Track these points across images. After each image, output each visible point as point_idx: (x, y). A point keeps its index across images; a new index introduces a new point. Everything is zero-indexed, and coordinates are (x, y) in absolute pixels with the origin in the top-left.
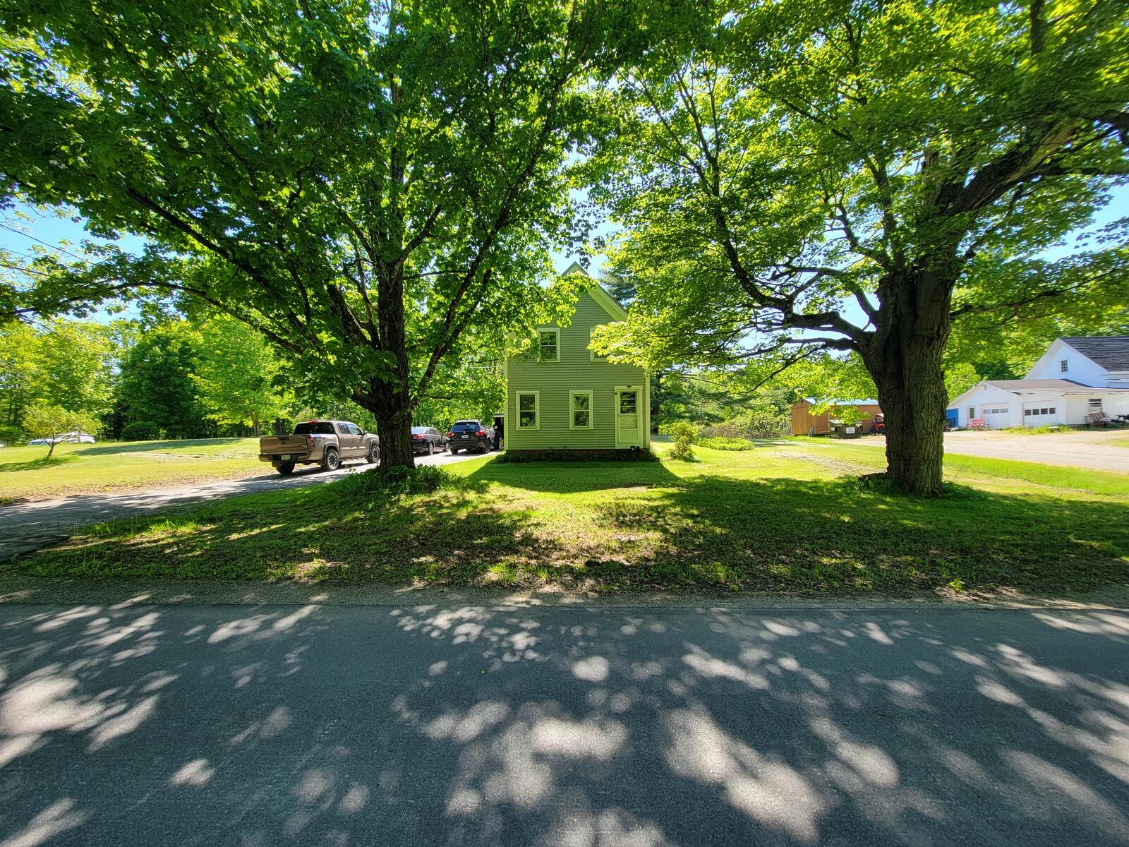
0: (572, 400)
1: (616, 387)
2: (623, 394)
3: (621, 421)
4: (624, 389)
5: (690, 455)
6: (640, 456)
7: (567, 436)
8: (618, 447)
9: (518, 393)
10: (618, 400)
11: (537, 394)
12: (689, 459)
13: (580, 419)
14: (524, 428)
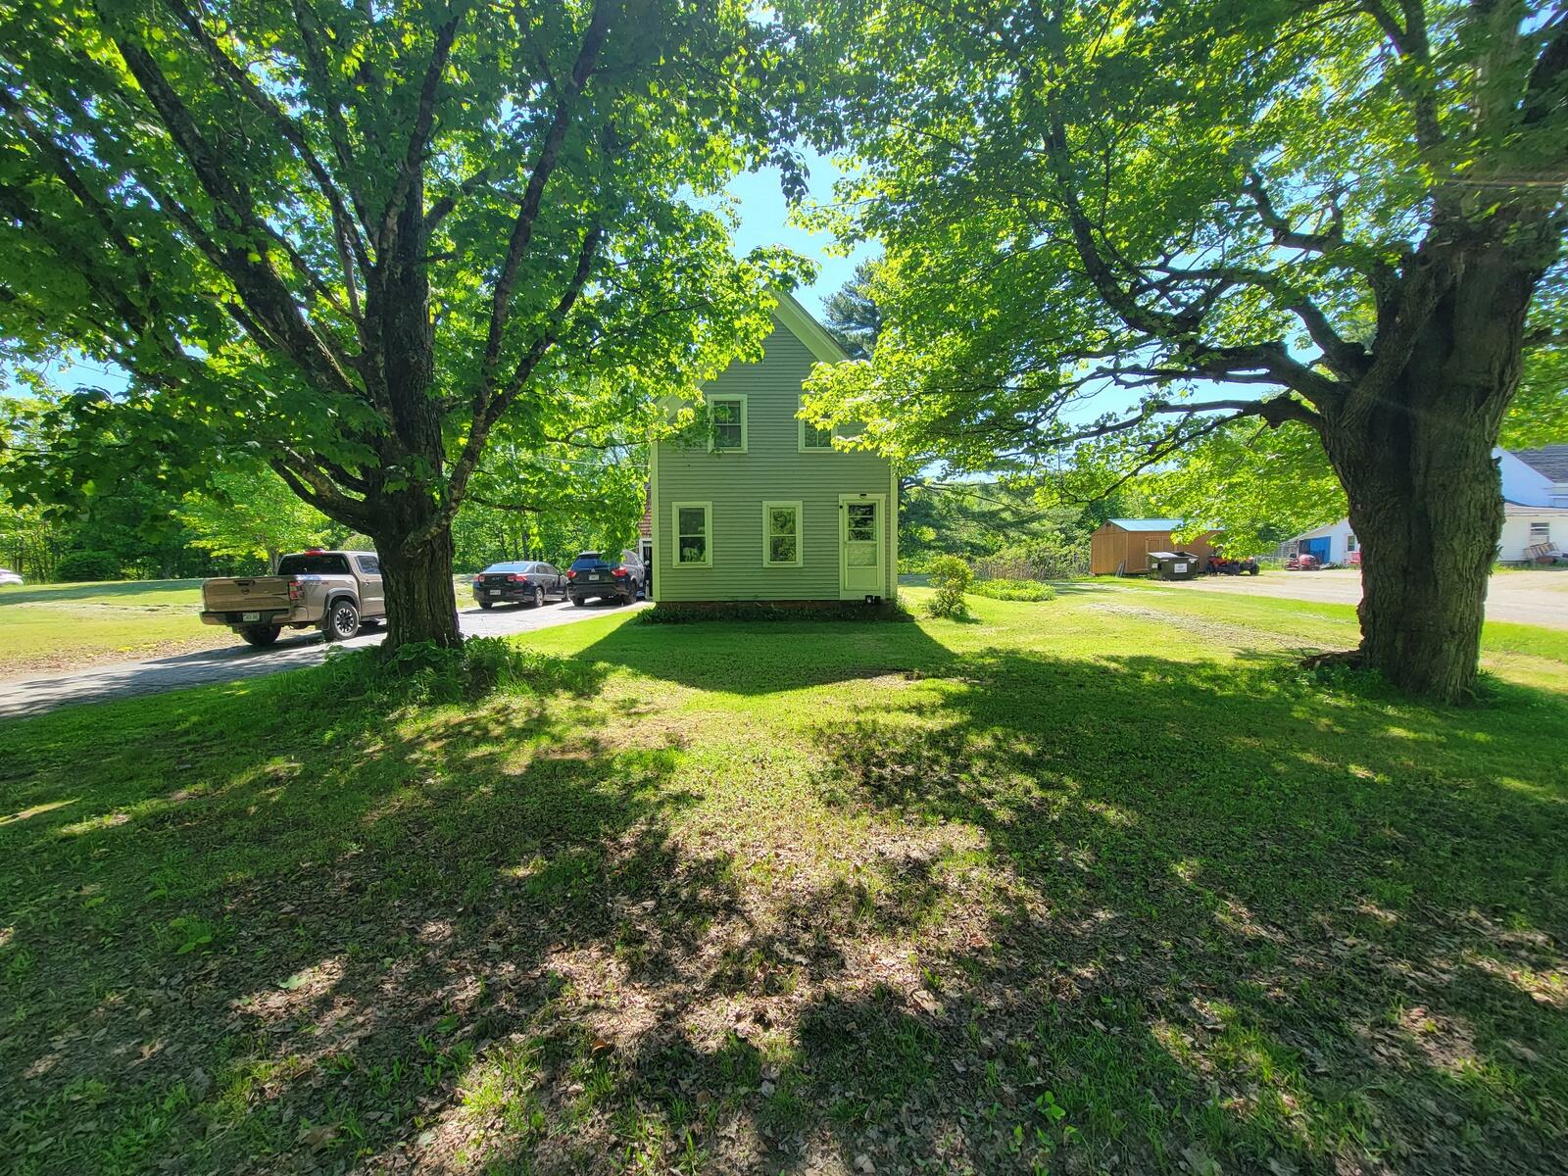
0: (766, 519)
1: (841, 497)
2: (852, 508)
3: (850, 551)
4: (855, 498)
5: (962, 609)
6: (881, 611)
7: (760, 578)
8: (844, 596)
9: (676, 506)
10: (844, 517)
11: (708, 507)
12: (961, 618)
13: (781, 550)
14: (687, 565)
